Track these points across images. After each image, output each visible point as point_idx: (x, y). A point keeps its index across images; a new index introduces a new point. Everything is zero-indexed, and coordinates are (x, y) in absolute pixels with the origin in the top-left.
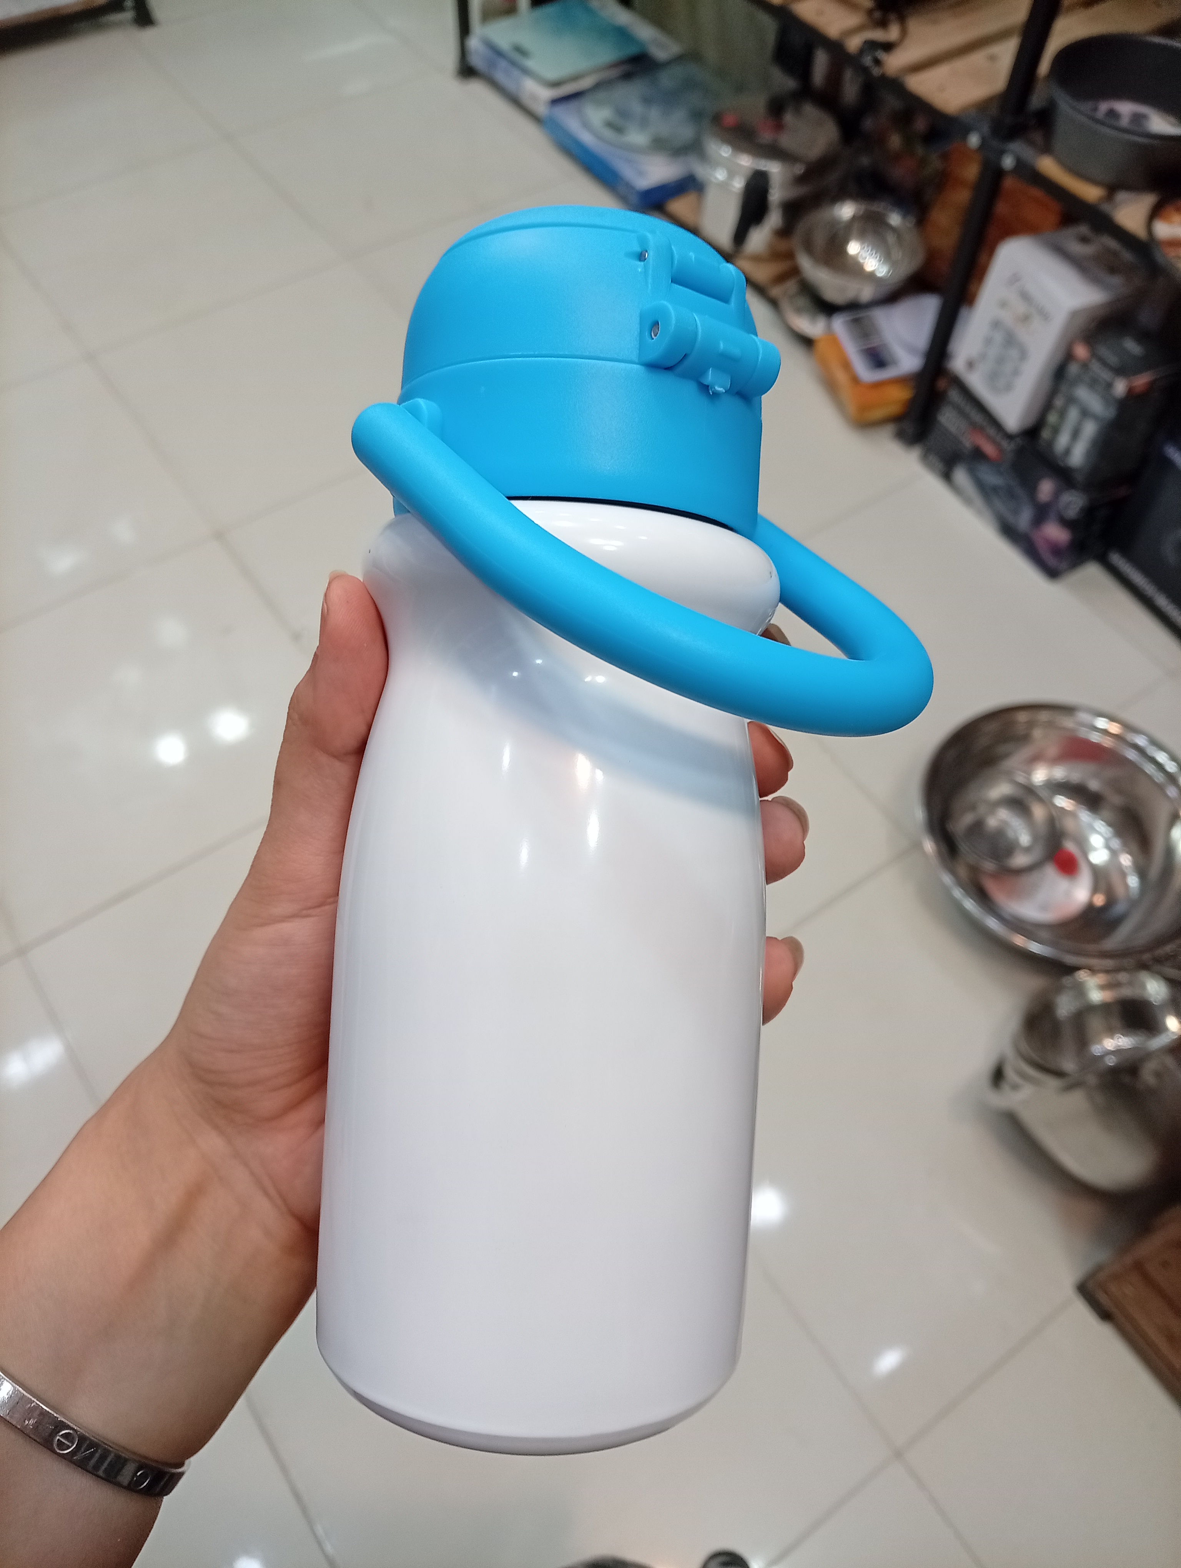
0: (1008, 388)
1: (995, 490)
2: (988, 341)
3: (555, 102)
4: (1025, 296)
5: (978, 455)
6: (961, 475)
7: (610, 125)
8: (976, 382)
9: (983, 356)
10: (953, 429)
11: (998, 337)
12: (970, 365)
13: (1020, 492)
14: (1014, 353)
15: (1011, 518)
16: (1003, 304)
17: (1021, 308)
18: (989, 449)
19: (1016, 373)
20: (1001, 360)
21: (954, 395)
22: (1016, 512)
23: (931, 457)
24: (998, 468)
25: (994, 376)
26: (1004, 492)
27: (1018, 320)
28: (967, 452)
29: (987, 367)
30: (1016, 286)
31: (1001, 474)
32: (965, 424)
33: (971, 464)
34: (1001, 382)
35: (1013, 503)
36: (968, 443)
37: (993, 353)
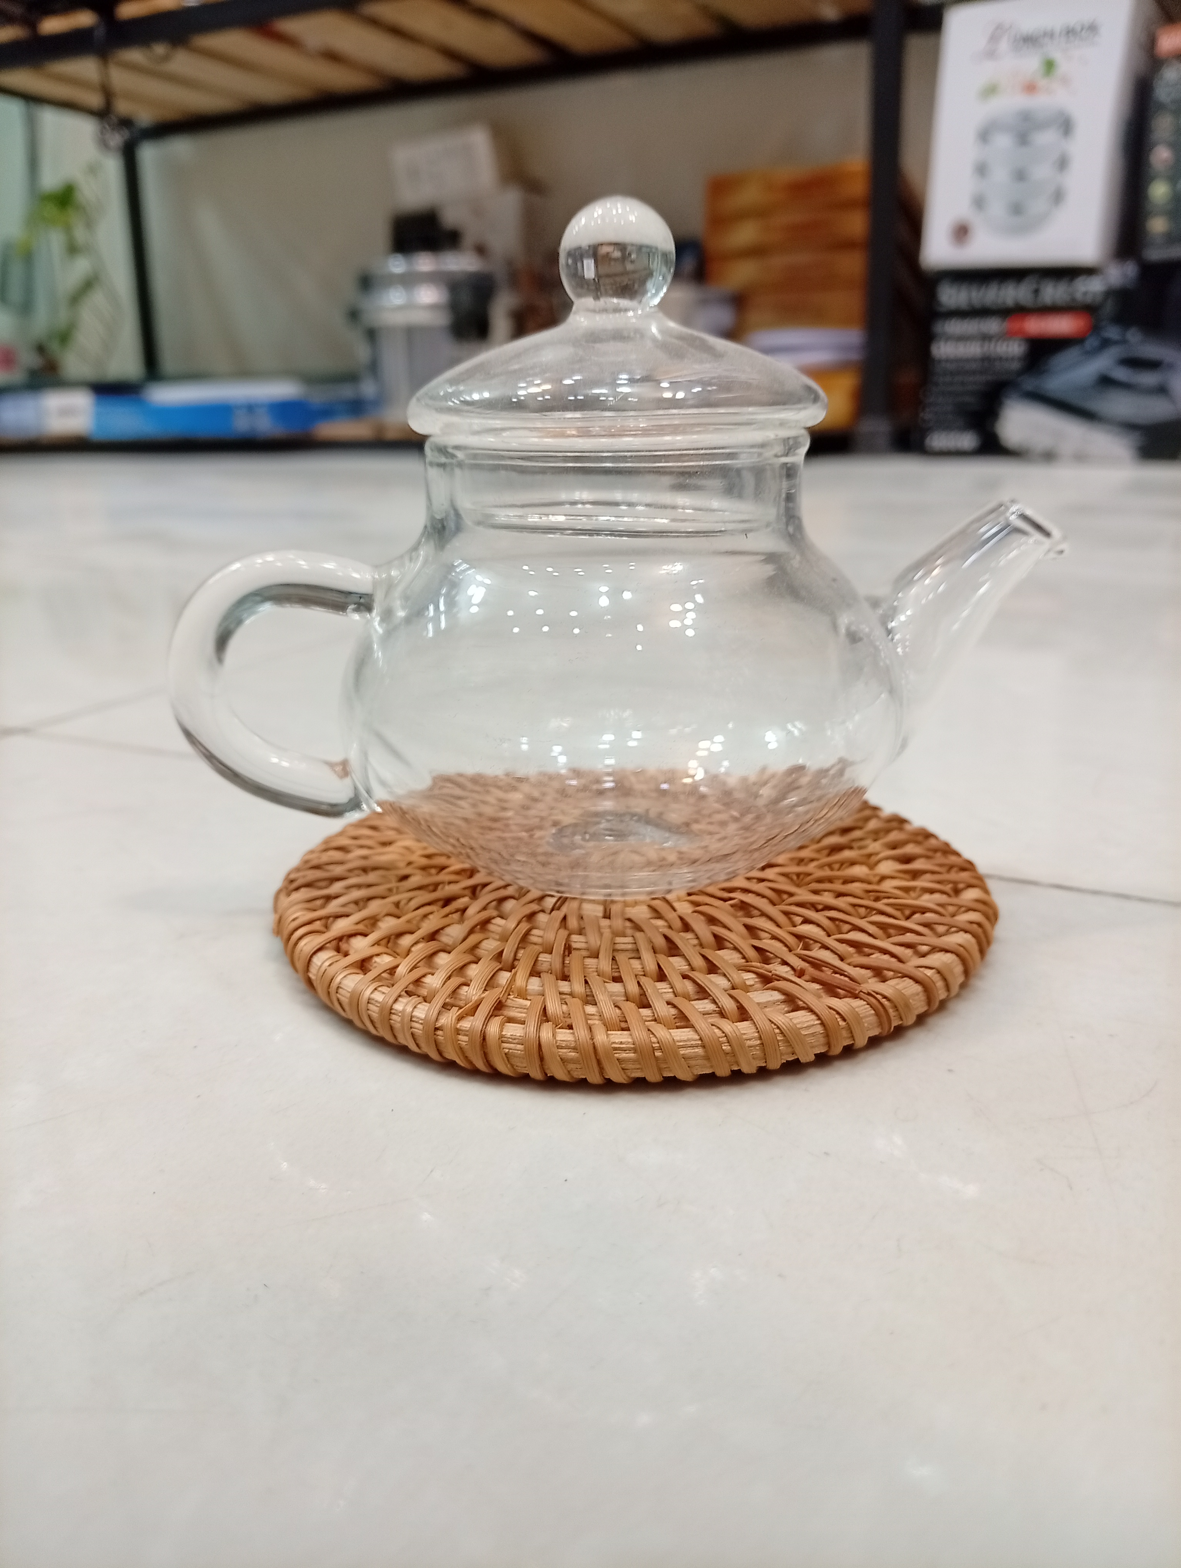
0: (1058, 197)
1: (1106, 382)
2: (981, 170)
4: (1029, 41)
5: (1041, 352)
6: (1018, 420)
9: (979, 202)
10: (974, 350)
11: (1003, 142)
12: (960, 234)
13: (1151, 350)
14: (1046, 138)
15: (1155, 412)
16: (990, 91)
17: (1031, 63)
18: (1061, 324)
19: (1063, 163)
20: (1020, 176)
21: (951, 300)
22: (1162, 391)
23: (939, 440)
24: (1092, 342)
25: (1017, 209)
26: (1121, 374)
27: (1031, 88)
28: (1016, 366)
29: (997, 209)
30: (1004, 45)
31: (1106, 343)
32: (993, 326)
33: (1029, 383)
34: (1038, 206)
35: (1148, 379)
36: (1014, 349)
37: (1000, 175)
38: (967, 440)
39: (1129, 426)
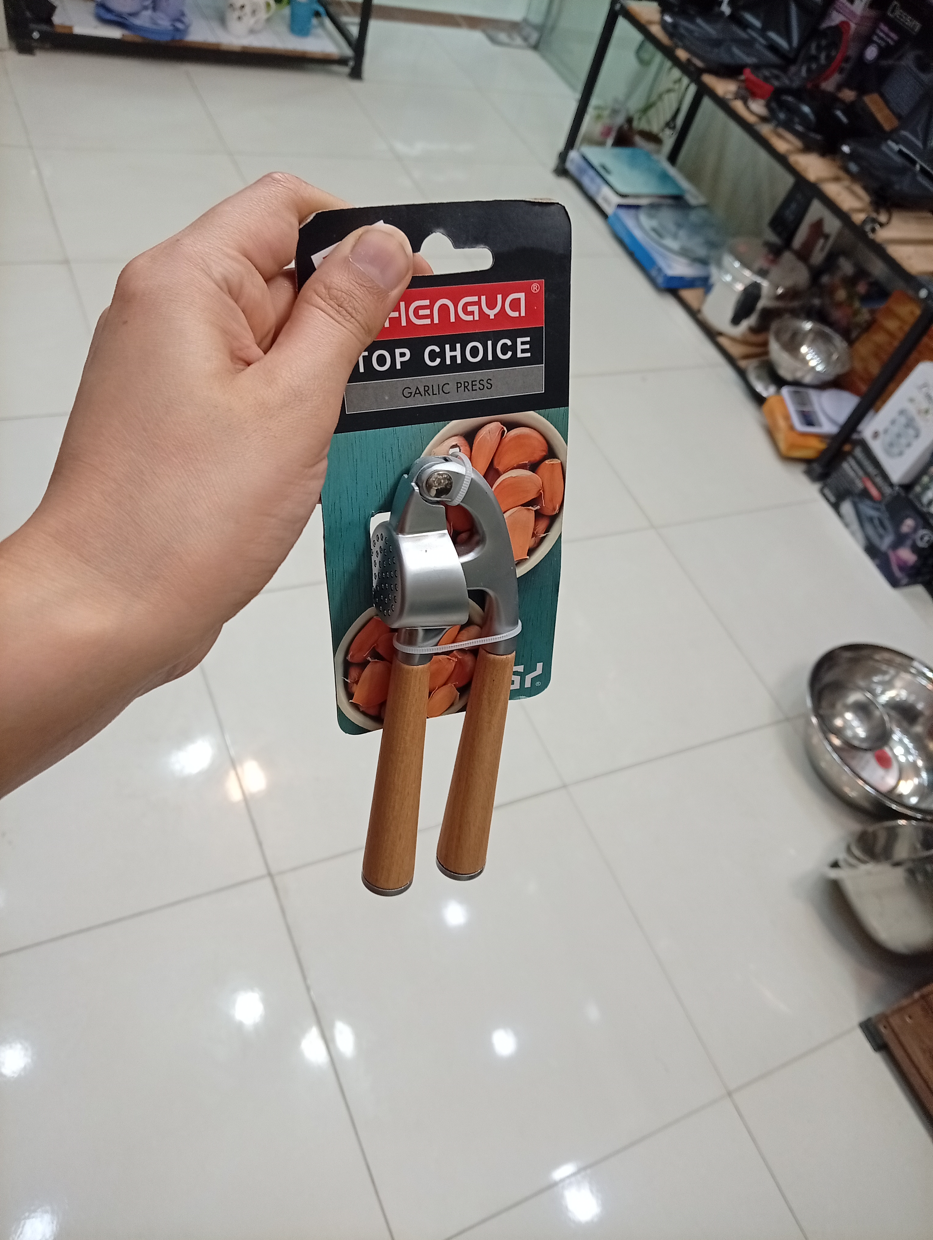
0: (901, 454)
1: (871, 519)
2: (893, 422)
3: (620, 206)
5: (865, 494)
6: (847, 507)
7: (654, 230)
8: (877, 447)
9: (886, 431)
10: (852, 474)
11: (902, 420)
12: (876, 435)
13: (887, 523)
14: (911, 432)
15: (876, 540)
16: (911, 400)
17: (925, 405)
18: (874, 492)
19: (909, 445)
20: (899, 436)
21: (858, 452)
22: (881, 537)
23: (827, 491)
24: (877, 506)
25: (891, 445)
26: (876, 522)
27: (919, 412)
28: (857, 491)
29: (887, 438)
30: (924, 390)
31: (878, 509)
32: (861, 473)
33: (857, 500)
34: (895, 450)
35: (881, 530)
36: (860, 485)
37: (895, 429)
38: (833, 499)
39: (868, 538)
